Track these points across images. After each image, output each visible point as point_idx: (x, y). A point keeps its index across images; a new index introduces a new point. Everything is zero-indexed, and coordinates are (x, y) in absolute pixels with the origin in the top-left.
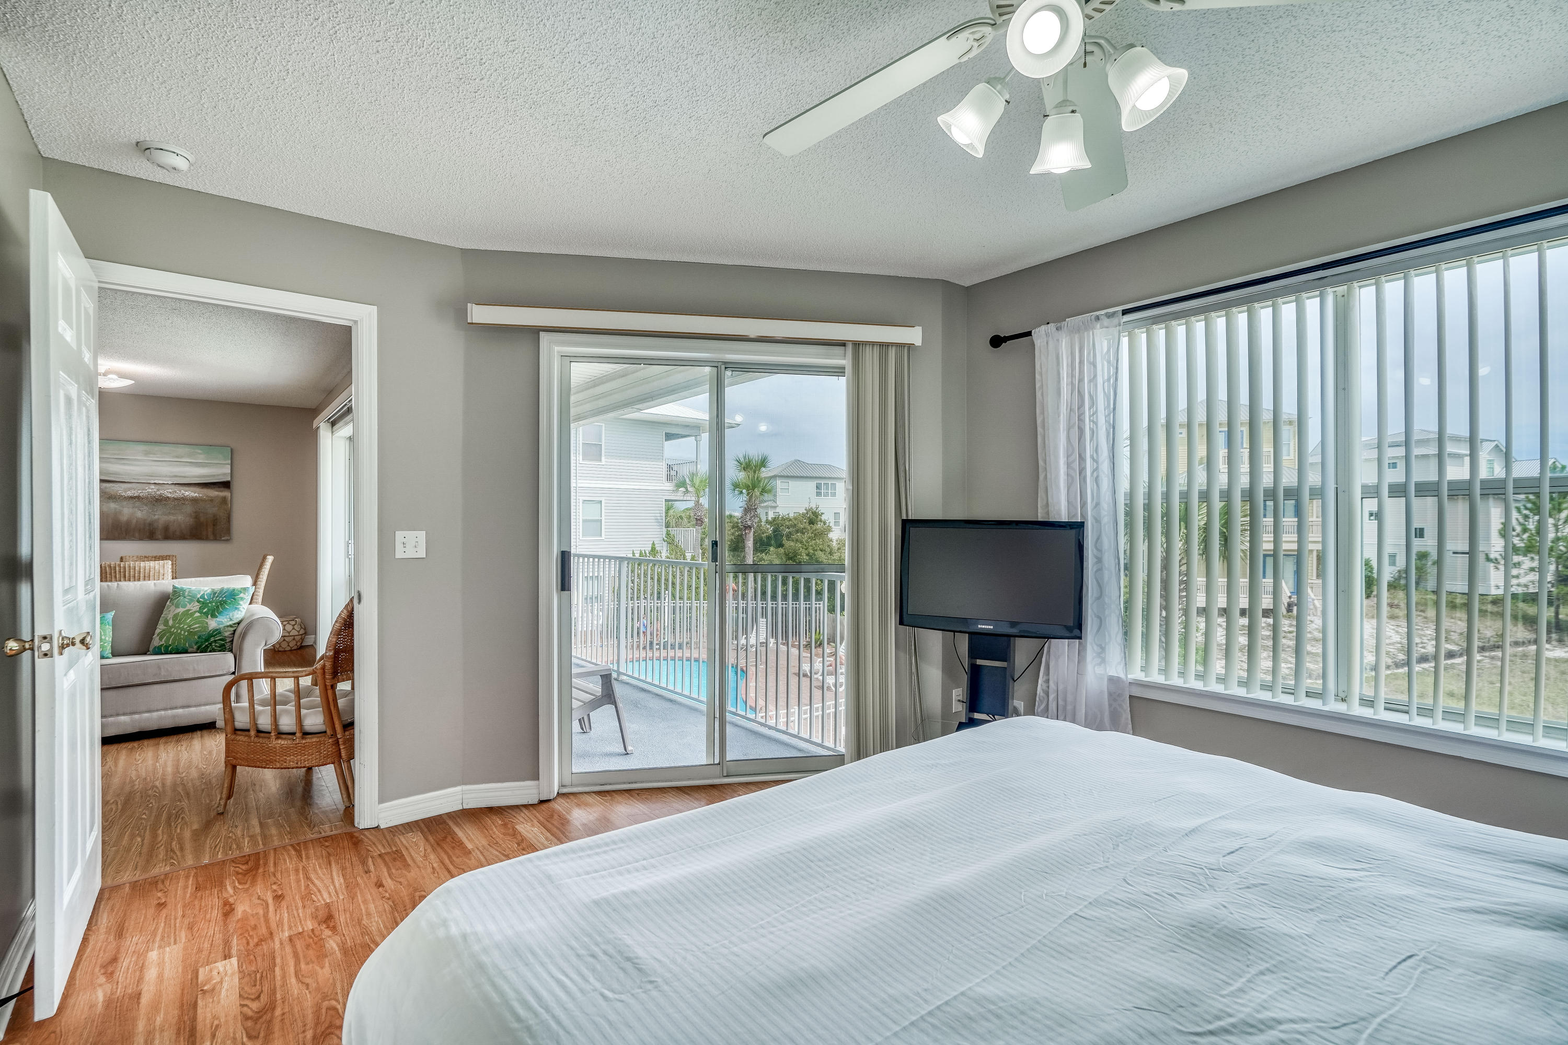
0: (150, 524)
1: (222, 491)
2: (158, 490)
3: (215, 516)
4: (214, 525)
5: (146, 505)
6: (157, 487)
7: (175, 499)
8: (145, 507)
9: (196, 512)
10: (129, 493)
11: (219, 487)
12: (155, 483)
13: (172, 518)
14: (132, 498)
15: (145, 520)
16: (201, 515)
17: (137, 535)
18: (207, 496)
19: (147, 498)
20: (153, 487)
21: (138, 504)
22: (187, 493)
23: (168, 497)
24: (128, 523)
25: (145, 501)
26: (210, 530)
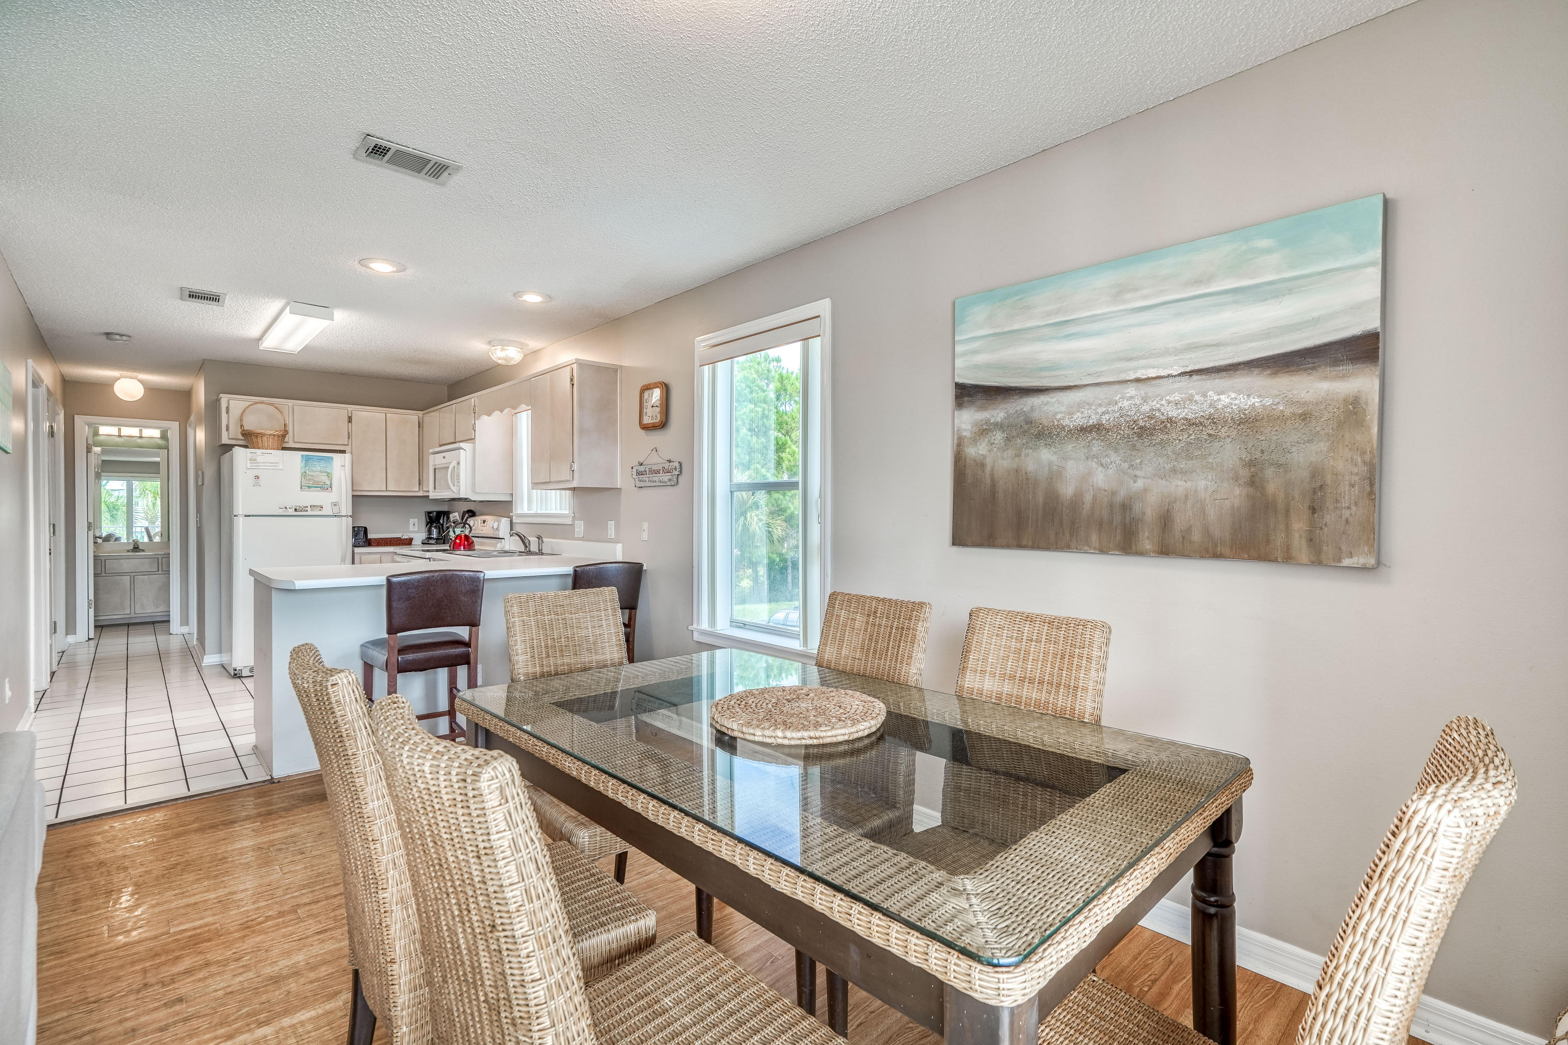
0: (1125, 507)
1: (1343, 377)
2: (1145, 400)
3: (1316, 473)
4: (1313, 510)
5: (1116, 450)
6: (1144, 389)
7: (1191, 423)
8: (1114, 457)
9: (1251, 464)
10: (1079, 419)
11: (1336, 363)
12: (1138, 380)
13: (1179, 486)
14: (1084, 430)
15: (1114, 493)
16: (1269, 472)
17: (1094, 538)
18: (1290, 402)
19: (1118, 426)
20: (1131, 391)
21: (1097, 447)
22: (1225, 399)
23: (1170, 420)
24: (1075, 504)
25: (1112, 436)
26: (1299, 526)
